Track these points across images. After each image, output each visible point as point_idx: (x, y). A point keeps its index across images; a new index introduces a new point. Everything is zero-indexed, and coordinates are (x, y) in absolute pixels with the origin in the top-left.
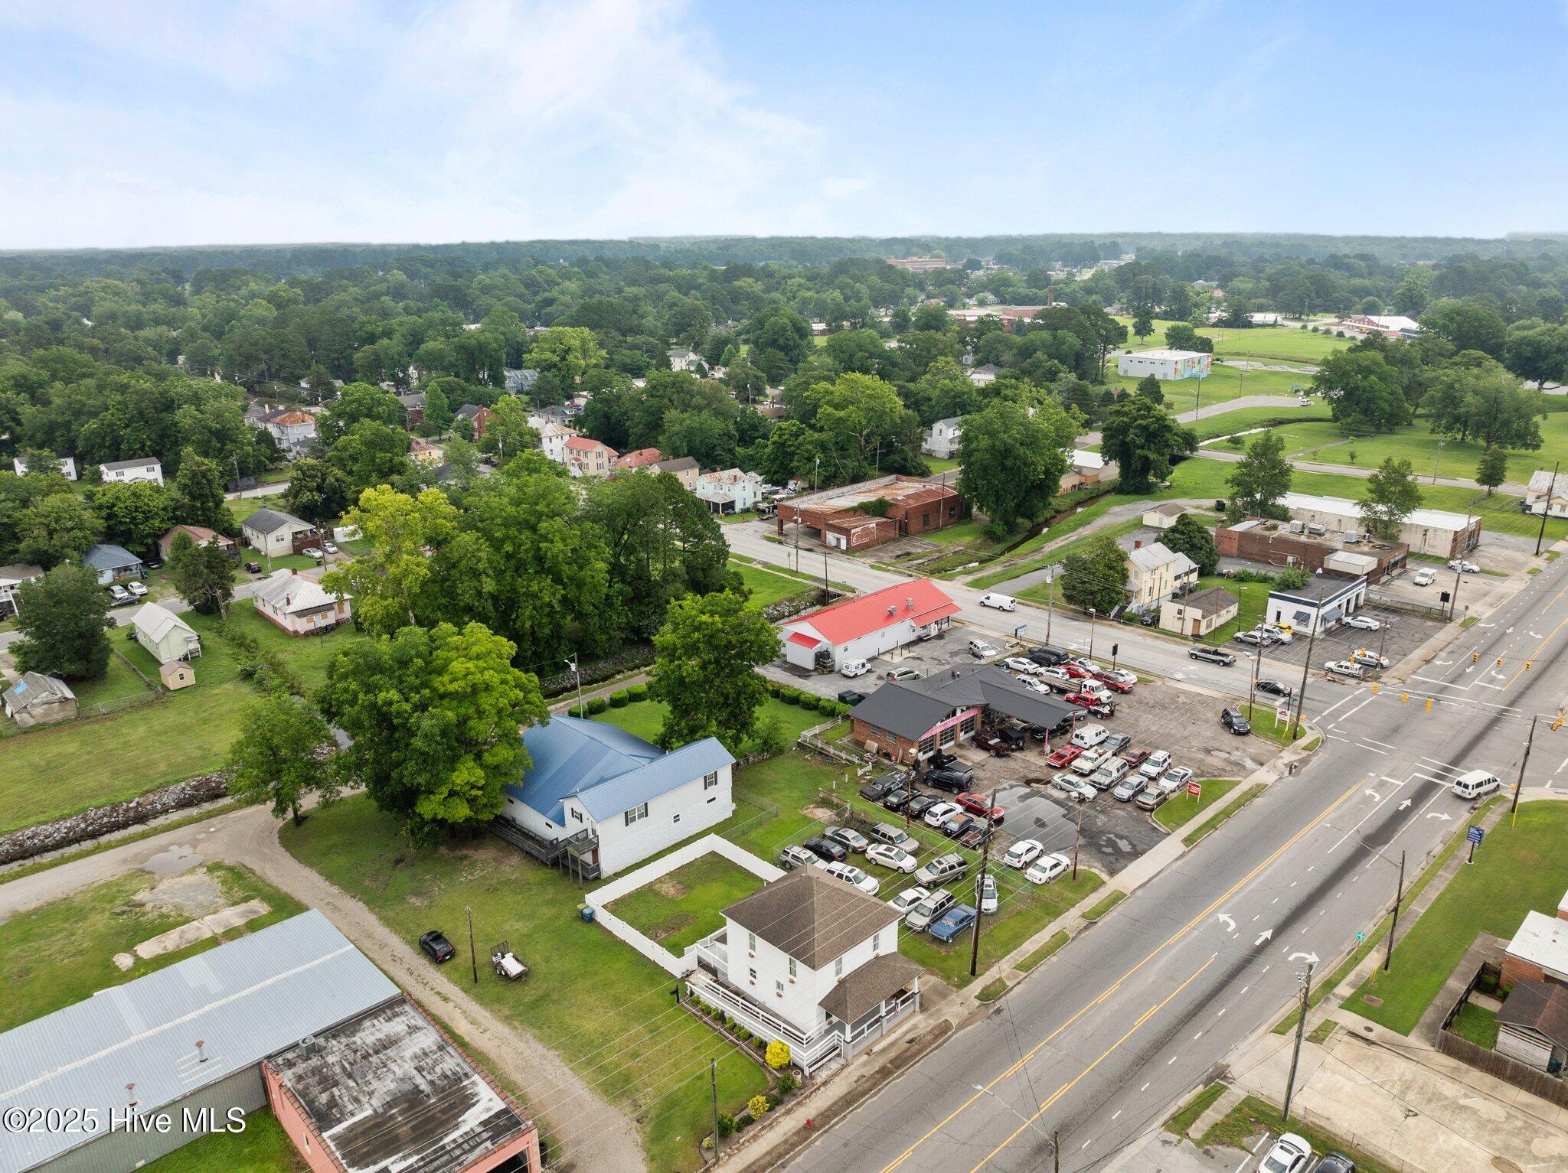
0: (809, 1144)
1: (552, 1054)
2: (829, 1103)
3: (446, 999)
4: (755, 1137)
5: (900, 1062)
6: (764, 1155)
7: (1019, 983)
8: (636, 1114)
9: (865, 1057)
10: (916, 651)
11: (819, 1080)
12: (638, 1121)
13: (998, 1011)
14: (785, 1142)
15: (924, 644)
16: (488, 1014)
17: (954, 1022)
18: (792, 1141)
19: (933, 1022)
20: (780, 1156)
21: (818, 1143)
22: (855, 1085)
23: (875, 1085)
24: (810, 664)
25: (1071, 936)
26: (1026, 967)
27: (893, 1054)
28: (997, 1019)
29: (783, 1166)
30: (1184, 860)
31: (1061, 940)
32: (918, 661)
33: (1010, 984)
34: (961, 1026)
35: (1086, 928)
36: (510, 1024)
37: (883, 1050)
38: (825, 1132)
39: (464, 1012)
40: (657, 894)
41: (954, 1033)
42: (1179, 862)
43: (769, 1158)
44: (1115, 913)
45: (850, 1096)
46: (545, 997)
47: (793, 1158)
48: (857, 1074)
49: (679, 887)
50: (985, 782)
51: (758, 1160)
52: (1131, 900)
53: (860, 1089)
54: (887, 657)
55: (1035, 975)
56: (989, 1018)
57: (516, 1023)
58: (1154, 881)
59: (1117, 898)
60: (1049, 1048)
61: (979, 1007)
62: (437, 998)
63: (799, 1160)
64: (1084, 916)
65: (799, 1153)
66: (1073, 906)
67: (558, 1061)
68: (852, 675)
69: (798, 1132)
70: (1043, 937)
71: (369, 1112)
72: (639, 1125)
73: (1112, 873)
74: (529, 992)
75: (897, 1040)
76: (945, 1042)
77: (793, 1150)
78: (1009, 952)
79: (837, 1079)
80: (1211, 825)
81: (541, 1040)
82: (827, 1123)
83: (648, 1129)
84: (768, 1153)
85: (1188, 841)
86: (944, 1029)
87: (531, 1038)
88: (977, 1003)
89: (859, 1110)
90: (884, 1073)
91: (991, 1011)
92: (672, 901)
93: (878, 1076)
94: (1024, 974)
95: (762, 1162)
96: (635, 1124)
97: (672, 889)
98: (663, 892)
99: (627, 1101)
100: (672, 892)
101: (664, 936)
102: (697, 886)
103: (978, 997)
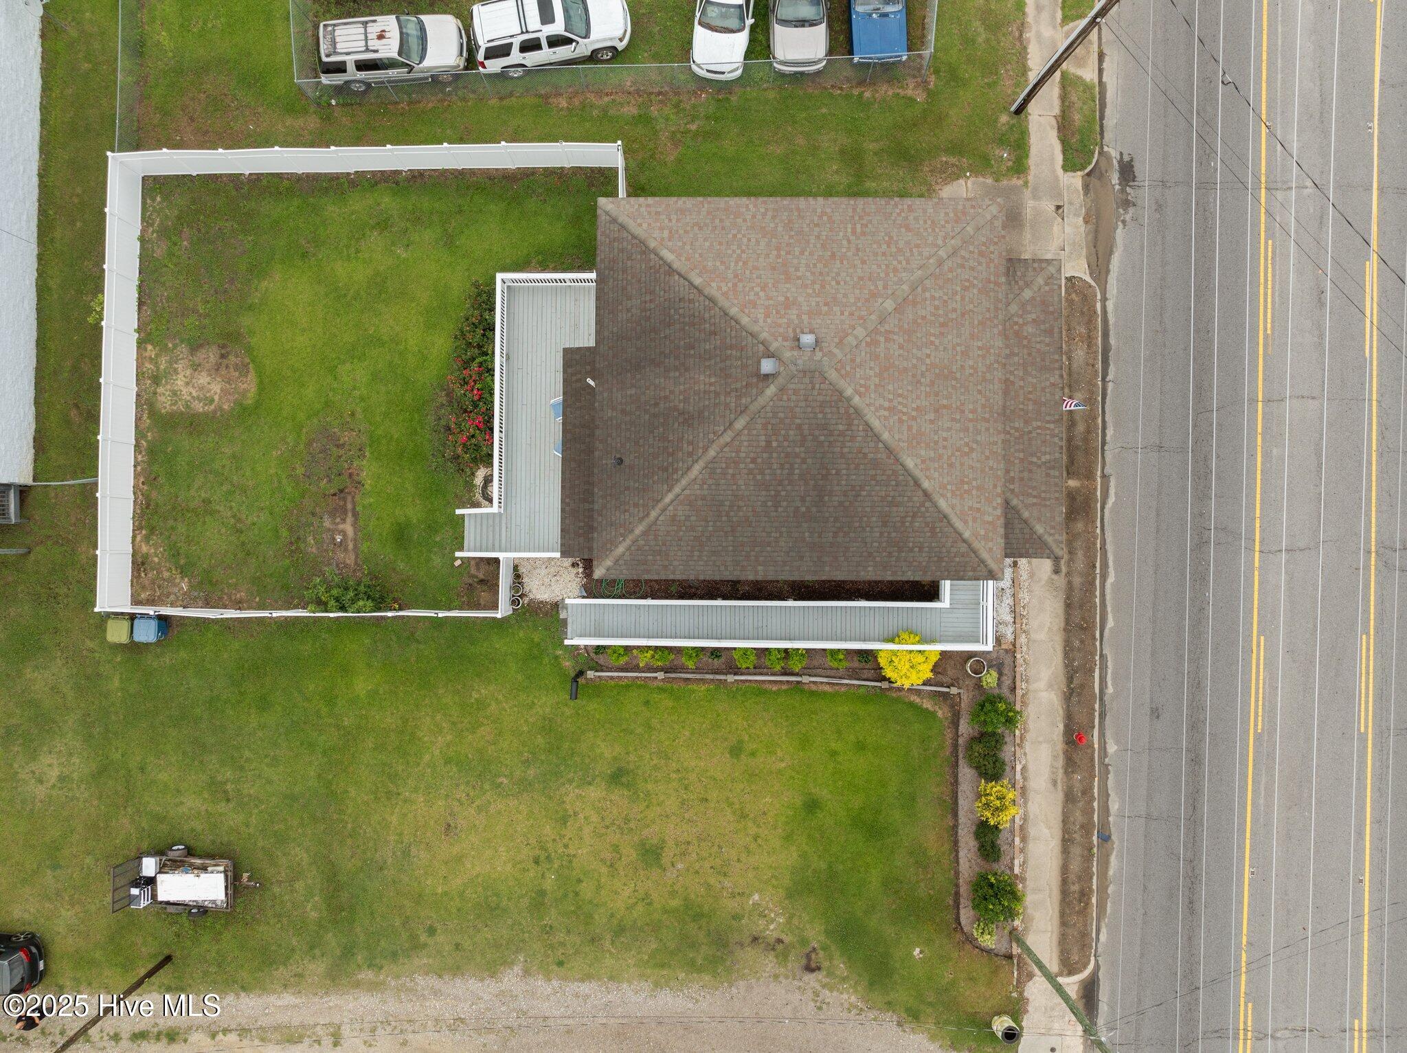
0: (1102, 763)
1: (511, 979)
7: (1101, 55)
8: (795, 962)
12: (809, 969)
13: (1127, 171)
14: (1069, 798)
16: (288, 999)
17: (1084, 273)
18: (1078, 788)
20: (1087, 828)
21: (1112, 748)
22: (1061, 581)
28: (1144, 193)
29: (1105, 838)
34: (1101, 269)
36: (357, 985)
38: (1102, 716)
40: (192, 423)
41: (1104, 299)
43: (1076, 851)
45: (1077, 614)
47: (1105, 810)
49: (210, 355)
51: (1064, 869)
53: (1077, 581)
56: (1126, 203)
57: (367, 975)
60: (1279, 195)
61: (1086, 187)
63: (1114, 806)
65: (1105, 795)
67: (540, 983)
69: (1070, 764)
72: (819, 975)
76: (1106, 335)
77: (1092, 799)
79: (1024, 596)
81: (456, 970)
82: (1092, 697)
83: (841, 968)
84: (1066, 841)
86: (1083, 307)
87: (433, 981)
88: (1077, 179)
91: (1115, 178)
92: (245, 414)
93: (1080, 526)
95: (1075, 866)
96: (811, 979)
97: (203, 379)
98: (199, 407)
99: (749, 954)
100: (216, 388)
101: (348, 528)
102: (246, 321)
103: (1069, 166)
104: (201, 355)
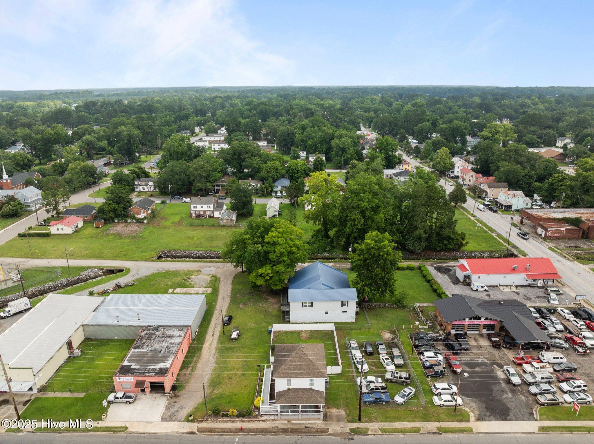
0: (236, 435)
2: (256, 427)
3: (213, 336)
4: (225, 422)
5: (294, 431)
6: (220, 428)
7: (374, 435)
8: (209, 394)
9: (286, 422)
10: (522, 290)
11: (262, 418)
12: (207, 396)
13: (351, 439)
14: (230, 429)
15: (529, 288)
16: (216, 345)
17: (330, 431)
18: (232, 430)
19: (323, 426)
20: (224, 432)
21: (238, 436)
22: (271, 428)
23: (277, 432)
25: (421, 432)
26: (384, 431)
27: (295, 427)
28: (347, 441)
29: (221, 435)
30: (528, 435)
31: (415, 431)
32: (516, 295)
33: (369, 432)
34: (331, 435)
35: (434, 433)
36: (216, 351)
37: (294, 424)
38: (244, 435)
39: (212, 341)
40: (299, 335)
41: (325, 435)
42: (525, 435)
43: (220, 430)
44: (456, 436)
45: (265, 430)
46: (232, 348)
47: (227, 435)
48: (277, 425)
49: (308, 336)
51: (217, 428)
52: (473, 435)
53: (271, 430)
54: (502, 288)
55: (384, 436)
56: (345, 439)
57: (218, 351)
58: (497, 435)
59: (466, 430)
61: (347, 433)
62: (211, 334)
63: (227, 437)
64: (439, 428)
65: (230, 435)
66: (439, 421)
67: (212, 367)
68: (474, 289)
69: (237, 429)
70: (408, 425)
71: (146, 350)
73: (478, 419)
75: (303, 424)
76: (318, 435)
77: (229, 433)
78: (385, 422)
79: (269, 422)
80: (570, 430)
81: (216, 360)
82: (248, 433)
84: (222, 429)
85: (543, 429)
86: (323, 431)
87: (215, 357)
88: (348, 431)
89: (262, 436)
90: (285, 431)
91: (349, 437)
92: (300, 339)
93: (282, 430)
94: (380, 433)
95: (217, 430)
97: (305, 336)
98: (301, 336)
99: (212, 389)
102: (313, 338)
103: (351, 429)
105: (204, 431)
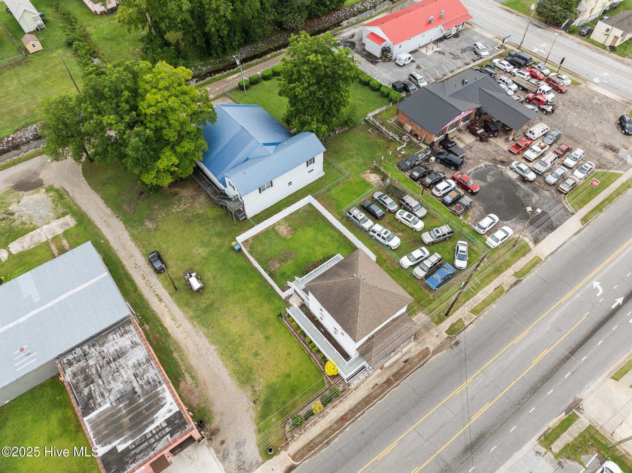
0: (343, 430)
1: (213, 347)
2: (356, 402)
3: (160, 300)
4: (315, 423)
5: (399, 375)
6: (318, 436)
7: (471, 323)
8: (254, 398)
9: (379, 370)
10: (442, 46)
11: (352, 386)
12: (254, 402)
13: (457, 343)
14: (330, 428)
16: (181, 314)
17: (431, 349)
18: (333, 428)
19: (420, 348)
20: (327, 437)
21: (347, 429)
22: (371, 391)
23: (383, 391)
24: (378, 54)
25: (505, 290)
26: (476, 311)
27: (395, 370)
28: (456, 349)
29: (328, 443)
30: (579, 235)
35: (516, 283)
36: (192, 323)
37: (390, 366)
38: (353, 422)
39: (169, 311)
40: (277, 233)
41: (430, 357)
42: (576, 237)
43: (320, 438)
44: (533, 274)
45: (368, 399)
46: (211, 305)
47: (333, 439)
48: (374, 382)
49: (290, 229)
50: (471, 161)
51: (314, 439)
53: (374, 394)
54: (423, 51)
57: (196, 323)
58: (560, 250)
59: (536, 262)
60: (482, 375)
61: (447, 338)
62: (156, 299)
63: (336, 440)
64: (516, 274)
65: (336, 436)
66: (510, 266)
67: (215, 353)
69: (337, 422)
70: (489, 290)
71: (108, 405)
72: (254, 405)
73: (536, 241)
74: (204, 302)
75: (398, 360)
77: (334, 433)
78: (468, 299)
79: (362, 386)
81: (207, 337)
82: (354, 416)
83: (259, 409)
84: (320, 435)
85: (585, 220)
86: (424, 354)
87: (202, 335)
88: (446, 335)
89: (372, 408)
90: (388, 383)
91: (453, 342)
92: (285, 239)
93: (385, 386)
94: (475, 317)
95: (317, 441)
96: (252, 404)
97: (285, 230)
98: (280, 232)
100: (285, 233)
101: (278, 266)
102: (300, 230)
103: (447, 332)
104: (288, 227)
105: (303, 455)
